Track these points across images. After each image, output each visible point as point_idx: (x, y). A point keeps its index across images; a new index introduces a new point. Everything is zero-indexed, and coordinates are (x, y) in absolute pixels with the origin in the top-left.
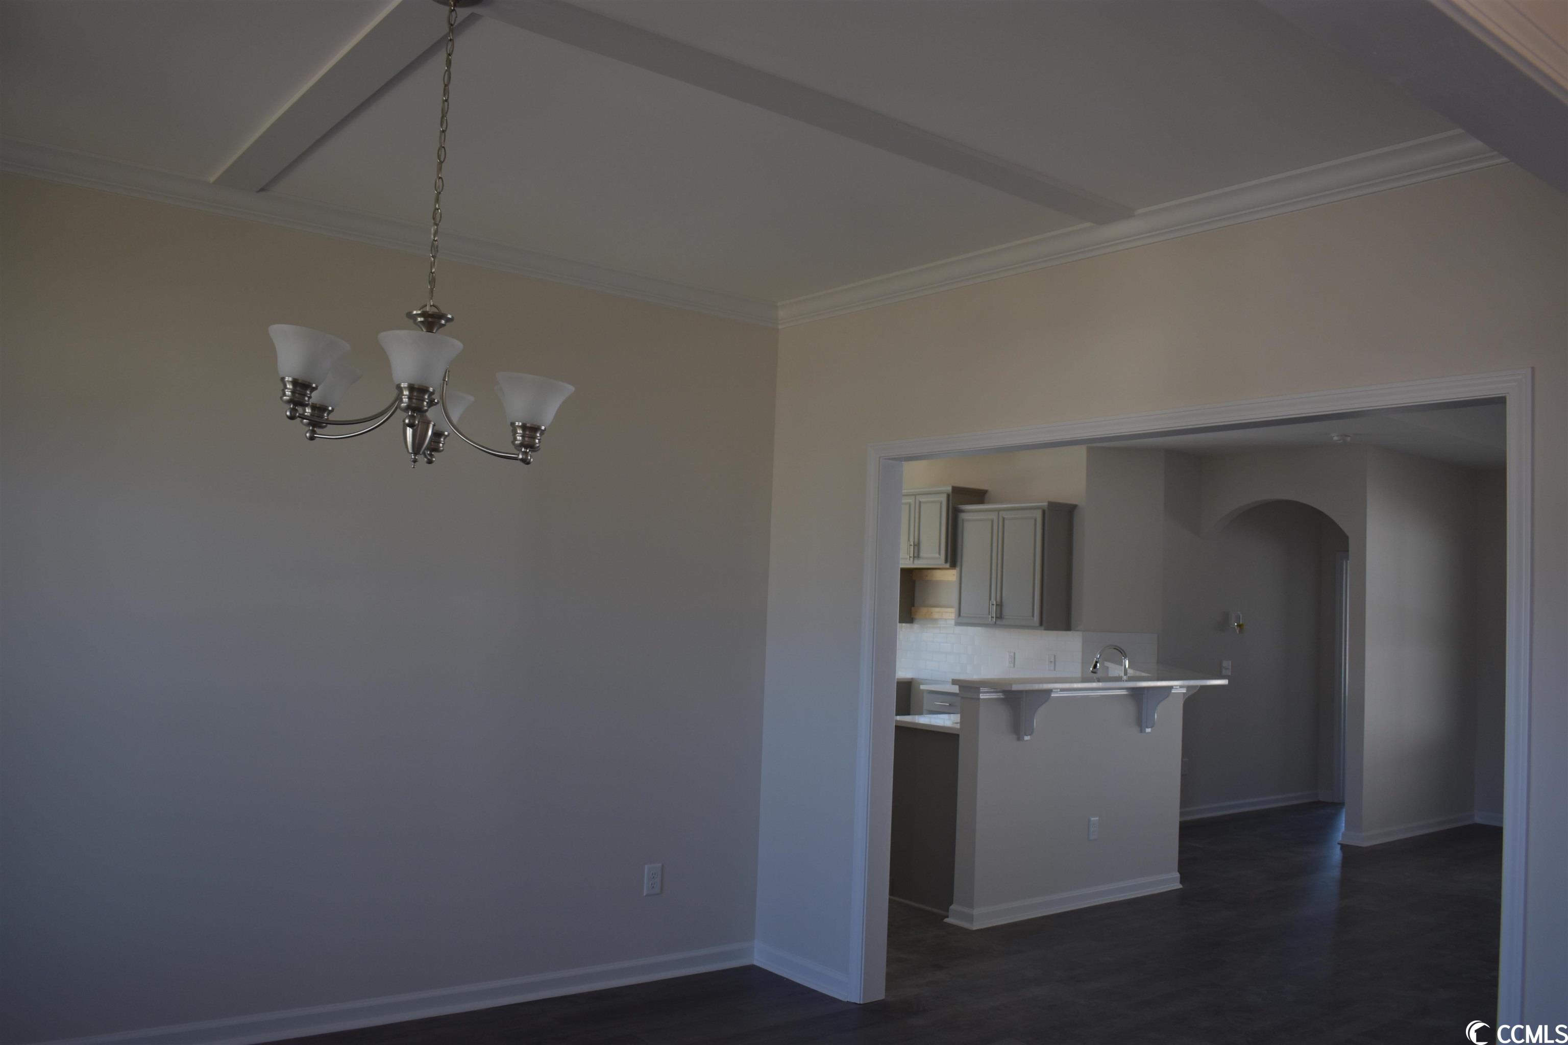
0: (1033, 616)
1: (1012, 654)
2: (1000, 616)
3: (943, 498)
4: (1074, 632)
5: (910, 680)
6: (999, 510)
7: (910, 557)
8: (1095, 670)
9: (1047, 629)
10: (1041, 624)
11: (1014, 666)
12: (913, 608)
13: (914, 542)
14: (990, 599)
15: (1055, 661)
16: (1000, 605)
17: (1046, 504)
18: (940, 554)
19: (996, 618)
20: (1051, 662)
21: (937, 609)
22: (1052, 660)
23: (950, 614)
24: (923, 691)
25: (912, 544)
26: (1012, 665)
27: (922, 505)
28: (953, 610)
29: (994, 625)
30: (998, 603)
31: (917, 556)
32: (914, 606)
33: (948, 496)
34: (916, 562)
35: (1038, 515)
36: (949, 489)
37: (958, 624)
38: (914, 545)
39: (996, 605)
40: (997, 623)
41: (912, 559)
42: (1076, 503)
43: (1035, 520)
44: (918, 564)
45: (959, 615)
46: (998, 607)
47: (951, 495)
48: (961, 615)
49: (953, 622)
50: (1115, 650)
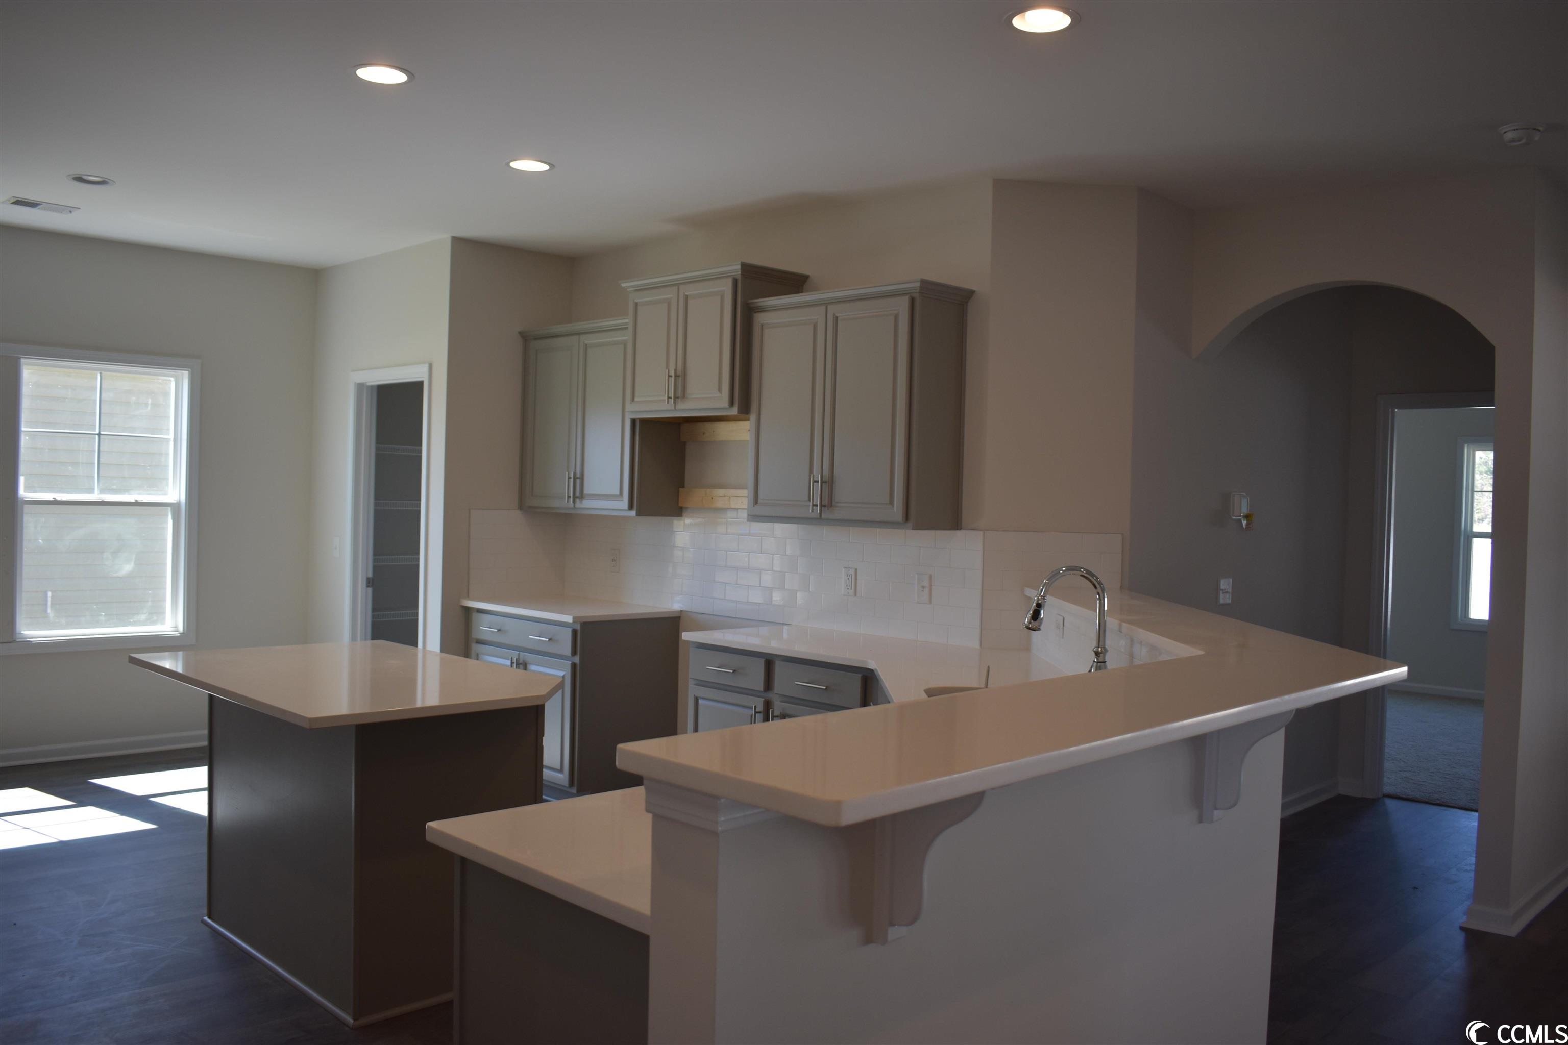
0: (891, 502)
1: (852, 572)
2: (828, 503)
3: (726, 287)
4: (967, 532)
5: (678, 615)
6: (826, 304)
7: (669, 398)
8: (1034, 624)
9: (918, 527)
10: (907, 518)
11: (855, 595)
12: (681, 489)
13: (676, 371)
14: (811, 471)
15: (931, 586)
16: (829, 483)
17: (918, 284)
18: (720, 390)
19: (822, 506)
20: (923, 587)
21: (721, 492)
22: (926, 583)
23: (741, 499)
24: (687, 642)
25: (673, 375)
26: (852, 592)
27: (690, 302)
28: (745, 492)
29: (819, 520)
30: (826, 478)
31: (680, 394)
32: (683, 487)
33: (735, 282)
34: (681, 405)
35: (902, 307)
36: (736, 269)
37: (754, 518)
38: (676, 376)
39: (822, 482)
40: (823, 516)
41: (672, 401)
42: (974, 289)
43: (896, 317)
44: (685, 409)
45: (756, 501)
46: (826, 486)
47: (739, 277)
48: (759, 501)
49: (744, 514)
50: (1082, 578)
